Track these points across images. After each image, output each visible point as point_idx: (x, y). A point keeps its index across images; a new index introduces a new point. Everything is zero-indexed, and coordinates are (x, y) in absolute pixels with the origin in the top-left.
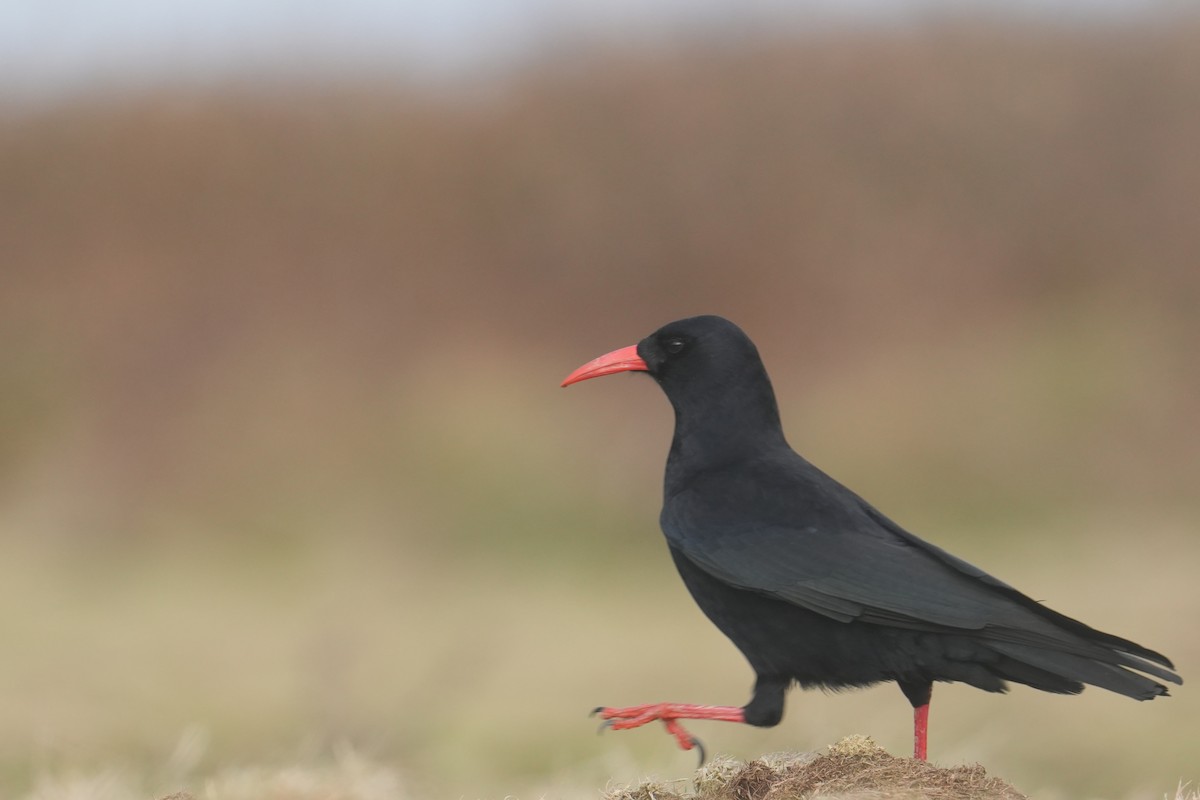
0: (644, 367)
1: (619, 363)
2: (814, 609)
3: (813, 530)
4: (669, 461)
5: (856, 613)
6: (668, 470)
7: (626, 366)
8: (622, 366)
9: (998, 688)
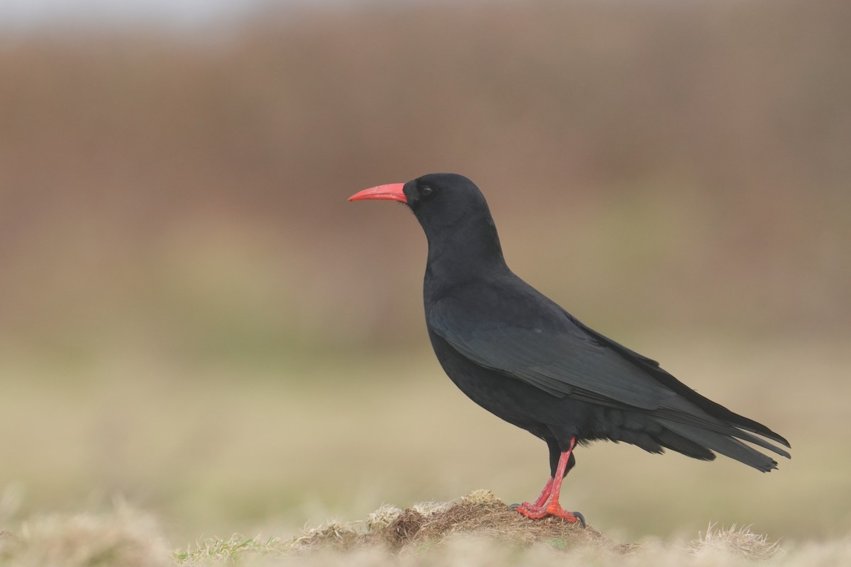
0: (405, 200)
1: (389, 194)
2: (539, 387)
3: (539, 331)
4: (426, 278)
5: (567, 391)
6: (425, 285)
7: (394, 197)
8: (391, 196)
9: (658, 451)
